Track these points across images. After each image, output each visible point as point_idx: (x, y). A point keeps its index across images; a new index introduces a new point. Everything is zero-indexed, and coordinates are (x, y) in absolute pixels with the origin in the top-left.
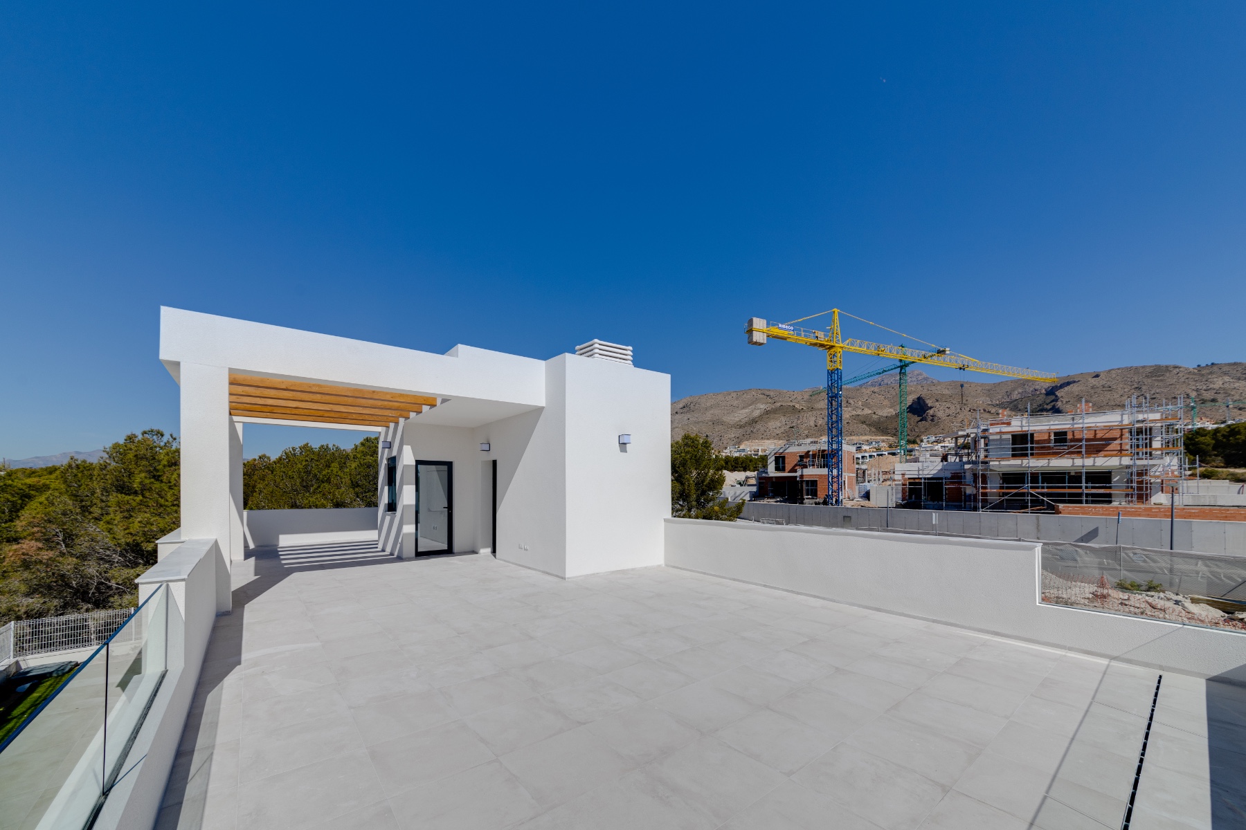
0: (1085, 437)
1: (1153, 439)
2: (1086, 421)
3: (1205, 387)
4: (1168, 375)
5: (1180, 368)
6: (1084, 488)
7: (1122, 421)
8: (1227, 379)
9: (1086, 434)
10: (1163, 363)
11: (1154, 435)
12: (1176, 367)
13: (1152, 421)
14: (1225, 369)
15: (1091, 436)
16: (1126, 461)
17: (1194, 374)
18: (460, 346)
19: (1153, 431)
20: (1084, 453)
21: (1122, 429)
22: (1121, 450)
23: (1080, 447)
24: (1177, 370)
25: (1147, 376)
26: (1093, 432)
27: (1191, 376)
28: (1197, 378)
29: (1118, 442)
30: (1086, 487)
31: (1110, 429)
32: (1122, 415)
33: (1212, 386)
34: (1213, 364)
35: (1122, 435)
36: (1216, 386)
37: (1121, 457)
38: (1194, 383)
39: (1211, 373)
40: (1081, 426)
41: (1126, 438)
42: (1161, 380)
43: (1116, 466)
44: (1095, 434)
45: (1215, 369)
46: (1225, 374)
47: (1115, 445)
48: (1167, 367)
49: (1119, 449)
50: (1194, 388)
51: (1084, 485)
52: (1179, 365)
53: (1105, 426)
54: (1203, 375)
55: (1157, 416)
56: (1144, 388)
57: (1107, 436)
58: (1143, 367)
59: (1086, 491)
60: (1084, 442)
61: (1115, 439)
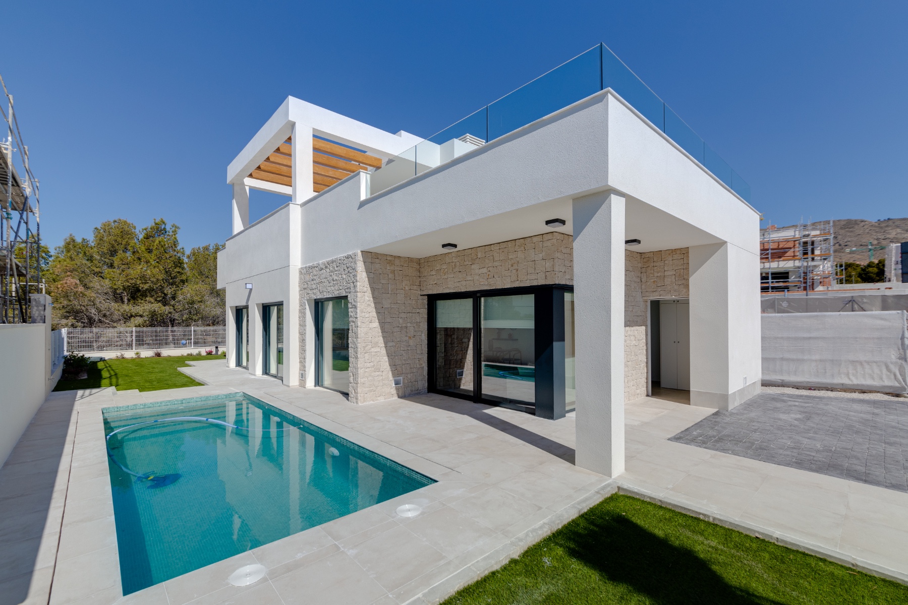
0: (771, 247)
1: (815, 249)
2: (771, 236)
3: (883, 237)
4: (856, 227)
5: (865, 221)
6: (770, 282)
7: (795, 235)
8: (899, 230)
9: (772, 245)
10: (854, 218)
11: (815, 246)
12: (862, 221)
13: (815, 236)
14: (898, 223)
15: (776, 247)
16: (797, 263)
17: (875, 227)
18: (402, 132)
19: (815, 243)
20: (770, 258)
21: (795, 241)
22: (794, 256)
23: (768, 254)
24: (863, 223)
25: (841, 228)
26: (777, 244)
27: (873, 228)
28: (877, 229)
29: (792, 250)
30: (772, 282)
31: (787, 241)
32: (795, 231)
33: (888, 236)
34: (889, 219)
35: (794, 246)
36: (891, 236)
37: (795, 260)
38: (875, 234)
39: (887, 226)
40: (768, 239)
41: (797, 248)
42: (852, 231)
43: (791, 267)
44: (779, 245)
45: (890, 223)
46: (898, 227)
47: (790, 253)
48: (856, 221)
49: (793, 255)
50: (875, 237)
51: (770, 280)
52: (865, 219)
53: (783, 239)
54: (881, 228)
55: (818, 232)
56: (839, 237)
57: (786, 246)
58: (839, 221)
59: (771, 285)
60: (770, 251)
61: (790, 248)
